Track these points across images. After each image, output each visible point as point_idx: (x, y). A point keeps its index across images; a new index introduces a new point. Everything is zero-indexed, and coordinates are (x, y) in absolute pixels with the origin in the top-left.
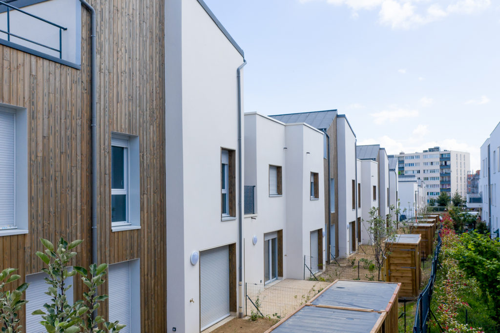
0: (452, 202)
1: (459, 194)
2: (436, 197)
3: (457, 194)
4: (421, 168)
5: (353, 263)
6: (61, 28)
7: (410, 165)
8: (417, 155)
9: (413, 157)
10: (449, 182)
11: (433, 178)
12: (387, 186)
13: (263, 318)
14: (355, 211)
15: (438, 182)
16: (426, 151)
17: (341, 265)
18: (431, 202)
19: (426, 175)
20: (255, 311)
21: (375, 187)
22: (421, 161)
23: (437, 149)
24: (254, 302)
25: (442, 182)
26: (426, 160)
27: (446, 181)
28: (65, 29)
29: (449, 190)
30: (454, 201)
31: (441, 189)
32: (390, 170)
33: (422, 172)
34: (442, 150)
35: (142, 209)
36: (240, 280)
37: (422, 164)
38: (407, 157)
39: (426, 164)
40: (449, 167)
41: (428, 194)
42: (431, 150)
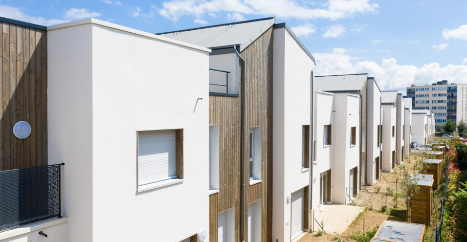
0: (457, 129)
1: (464, 122)
2: (443, 124)
3: (462, 121)
4: (430, 98)
5: (378, 190)
6: (227, 72)
7: (420, 96)
8: (426, 87)
9: (423, 89)
10: (455, 111)
11: (441, 108)
12: (402, 123)
13: (325, 234)
14: (379, 148)
15: (445, 111)
16: (435, 84)
17: (369, 191)
18: (438, 128)
19: (434, 105)
20: (321, 229)
21: (393, 127)
22: (431, 92)
23: (445, 82)
24: (320, 224)
25: (449, 111)
26: (435, 92)
27: (452, 110)
28: (229, 72)
29: (455, 117)
30: (459, 128)
31: (448, 118)
32: (406, 109)
33: (430, 102)
34: (449, 83)
35: (262, 170)
36: (311, 209)
37: (431, 96)
38: (417, 90)
39: (435, 95)
40: (455, 97)
41: (436, 121)
42: (439, 83)
